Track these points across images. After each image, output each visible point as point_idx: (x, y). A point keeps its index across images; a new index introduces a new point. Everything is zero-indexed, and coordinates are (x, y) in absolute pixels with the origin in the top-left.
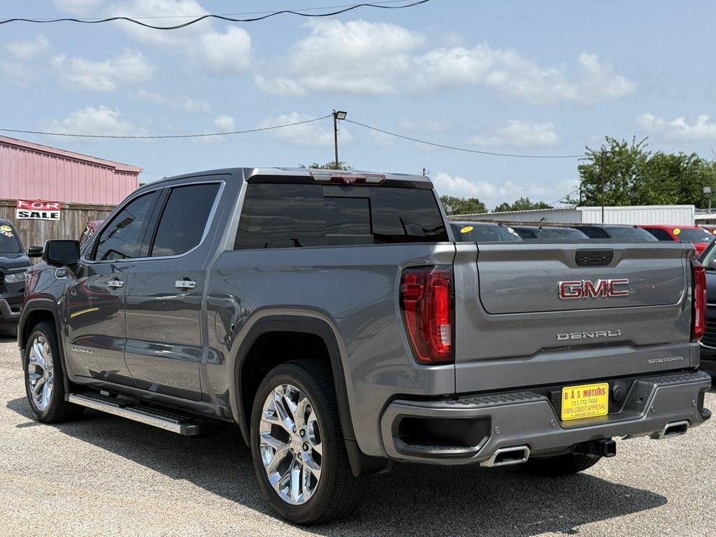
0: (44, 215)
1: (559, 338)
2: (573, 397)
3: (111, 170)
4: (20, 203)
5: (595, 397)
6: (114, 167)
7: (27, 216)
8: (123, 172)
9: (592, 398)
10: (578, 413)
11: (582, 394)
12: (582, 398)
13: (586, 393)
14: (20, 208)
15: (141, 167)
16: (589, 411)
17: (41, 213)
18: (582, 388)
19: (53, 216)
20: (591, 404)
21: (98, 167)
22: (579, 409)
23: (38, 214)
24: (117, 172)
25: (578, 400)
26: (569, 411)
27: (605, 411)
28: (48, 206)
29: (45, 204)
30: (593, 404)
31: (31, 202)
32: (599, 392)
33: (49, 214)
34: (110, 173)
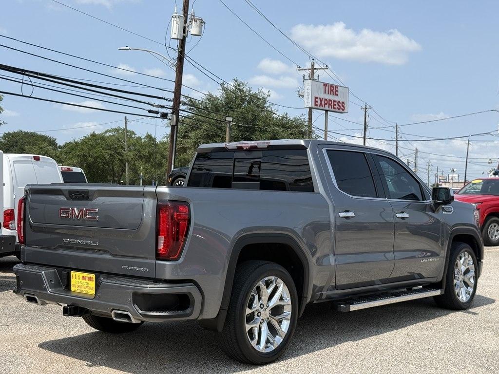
1: (64, 241)
2: (76, 278)
5: (87, 281)
10: (79, 289)
11: (81, 277)
12: (81, 280)
13: (83, 278)
16: (85, 290)
20: (86, 285)
22: (79, 286)
25: (79, 280)
26: (74, 285)
27: (93, 292)
32: (90, 279)
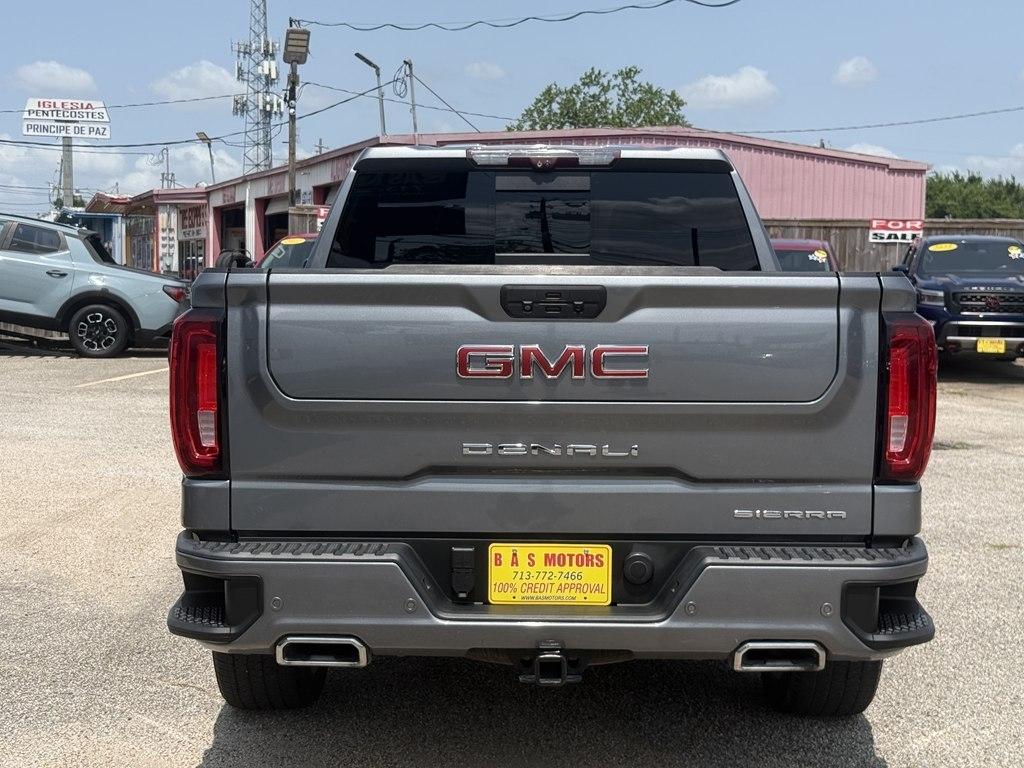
0: (904, 237)
1: (467, 451)
2: (515, 563)
3: (884, 169)
4: (875, 224)
5: (576, 569)
6: (888, 166)
7: (882, 238)
8: (902, 172)
9: (566, 569)
10: (530, 594)
11: (539, 560)
12: (540, 567)
13: (549, 560)
14: (874, 229)
15: (930, 163)
16: (559, 594)
17: (899, 234)
18: (540, 550)
19: (914, 236)
20: (564, 580)
21: (864, 166)
22: (532, 587)
23: (896, 237)
24: (893, 171)
25: (530, 569)
26: (504, 588)
27: (604, 598)
28: (909, 225)
29: (904, 221)
30: (570, 581)
31: (888, 221)
32: (587, 560)
33: (909, 234)
34: (882, 175)
